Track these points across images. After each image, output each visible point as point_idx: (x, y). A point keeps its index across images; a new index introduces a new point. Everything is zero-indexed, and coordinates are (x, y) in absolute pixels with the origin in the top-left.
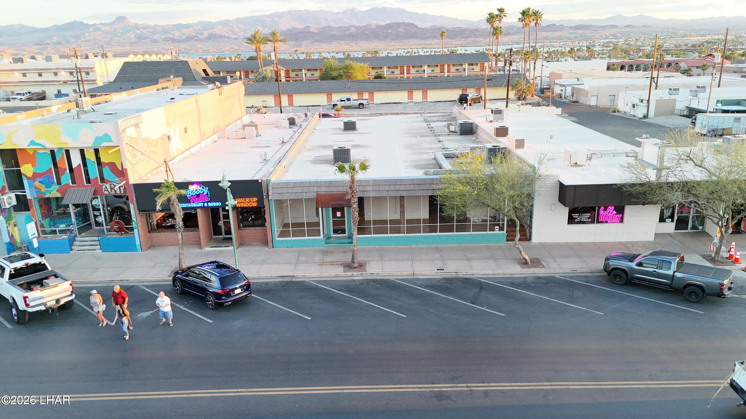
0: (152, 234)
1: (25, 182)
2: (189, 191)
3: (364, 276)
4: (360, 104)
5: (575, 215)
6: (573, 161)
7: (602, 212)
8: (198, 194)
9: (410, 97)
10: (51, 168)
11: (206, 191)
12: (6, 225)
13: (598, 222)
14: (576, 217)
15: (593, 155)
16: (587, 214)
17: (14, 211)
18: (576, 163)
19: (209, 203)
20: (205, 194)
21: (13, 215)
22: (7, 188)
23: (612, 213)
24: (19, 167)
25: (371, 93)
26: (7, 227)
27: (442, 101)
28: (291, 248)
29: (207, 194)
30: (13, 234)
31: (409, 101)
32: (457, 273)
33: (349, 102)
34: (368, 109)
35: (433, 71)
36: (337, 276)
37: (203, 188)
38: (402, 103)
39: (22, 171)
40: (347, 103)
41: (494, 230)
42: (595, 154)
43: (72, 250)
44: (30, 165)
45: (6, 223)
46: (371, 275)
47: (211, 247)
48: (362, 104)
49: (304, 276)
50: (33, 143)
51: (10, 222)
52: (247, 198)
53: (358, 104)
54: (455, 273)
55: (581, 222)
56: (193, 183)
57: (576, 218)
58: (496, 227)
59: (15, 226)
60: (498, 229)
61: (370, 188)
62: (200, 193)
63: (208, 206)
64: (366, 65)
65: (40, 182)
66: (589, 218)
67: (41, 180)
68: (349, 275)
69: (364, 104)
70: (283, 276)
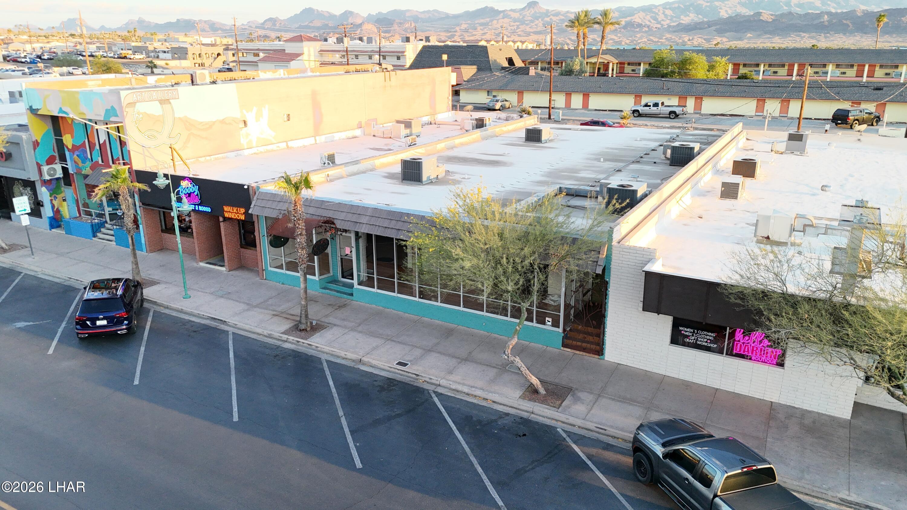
0: (165, 234)
1: (67, 154)
2: (180, 187)
3: (300, 345)
4: (671, 112)
5: (686, 331)
6: (763, 233)
7: (739, 335)
8: (189, 192)
9: (760, 108)
10: (84, 142)
11: (196, 189)
12: (50, 198)
13: (730, 353)
14: (687, 333)
15: (807, 229)
16: (710, 334)
17: (65, 185)
18: (768, 238)
19: (200, 207)
20: (196, 193)
21: (63, 189)
22: (58, 158)
23: (761, 342)
24: (61, 136)
25: (699, 99)
26: (51, 200)
27: (811, 119)
28: (283, 284)
29: (197, 195)
30: (60, 208)
31: (757, 114)
32: (418, 375)
33: (656, 108)
34: (680, 120)
35: (844, 73)
36: (270, 336)
37: (194, 186)
38: (743, 116)
39: (64, 142)
40: (654, 110)
41: (544, 323)
42: (812, 226)
43: (94, 237)
44: (70, 135)
45: (51, 196)
46: (309, 346)
47: (207, 263)
48: (674, 112)
49: (236, 325)
50: (61, 110)
51: (57, 196)
52: (235, 207)
53: (668, 112)
54: (414, 376)
55: (696, 346)
56: (184, 178)
57: (687, 337)
58: (547, 319)
59: (64, 200)
60: (550, 323)
61: (364, 220)
62: (191, 193)
63: (199, 210)
64: (724, 59)
65: (77, 155)
66: (711, 342)
67: (78, 154)
68: (283, 339)
69: (677, 112)
70: (215, 319)
